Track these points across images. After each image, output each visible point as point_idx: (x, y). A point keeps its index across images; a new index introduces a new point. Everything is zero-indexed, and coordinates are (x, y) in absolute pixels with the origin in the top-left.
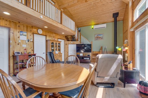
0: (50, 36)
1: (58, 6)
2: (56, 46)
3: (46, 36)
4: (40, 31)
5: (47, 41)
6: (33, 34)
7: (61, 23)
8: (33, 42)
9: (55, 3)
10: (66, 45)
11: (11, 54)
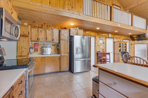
0: (116, 38)
1: (123, 9)
2: (123, 47)
3: (113, 38)
4: (110, 35)
5: (114, 42)
6: (106, 38)
7: (132, 25)
8: (106, 44)
9: (120, 7)
10: (132, 44)
11: (96, 52)
